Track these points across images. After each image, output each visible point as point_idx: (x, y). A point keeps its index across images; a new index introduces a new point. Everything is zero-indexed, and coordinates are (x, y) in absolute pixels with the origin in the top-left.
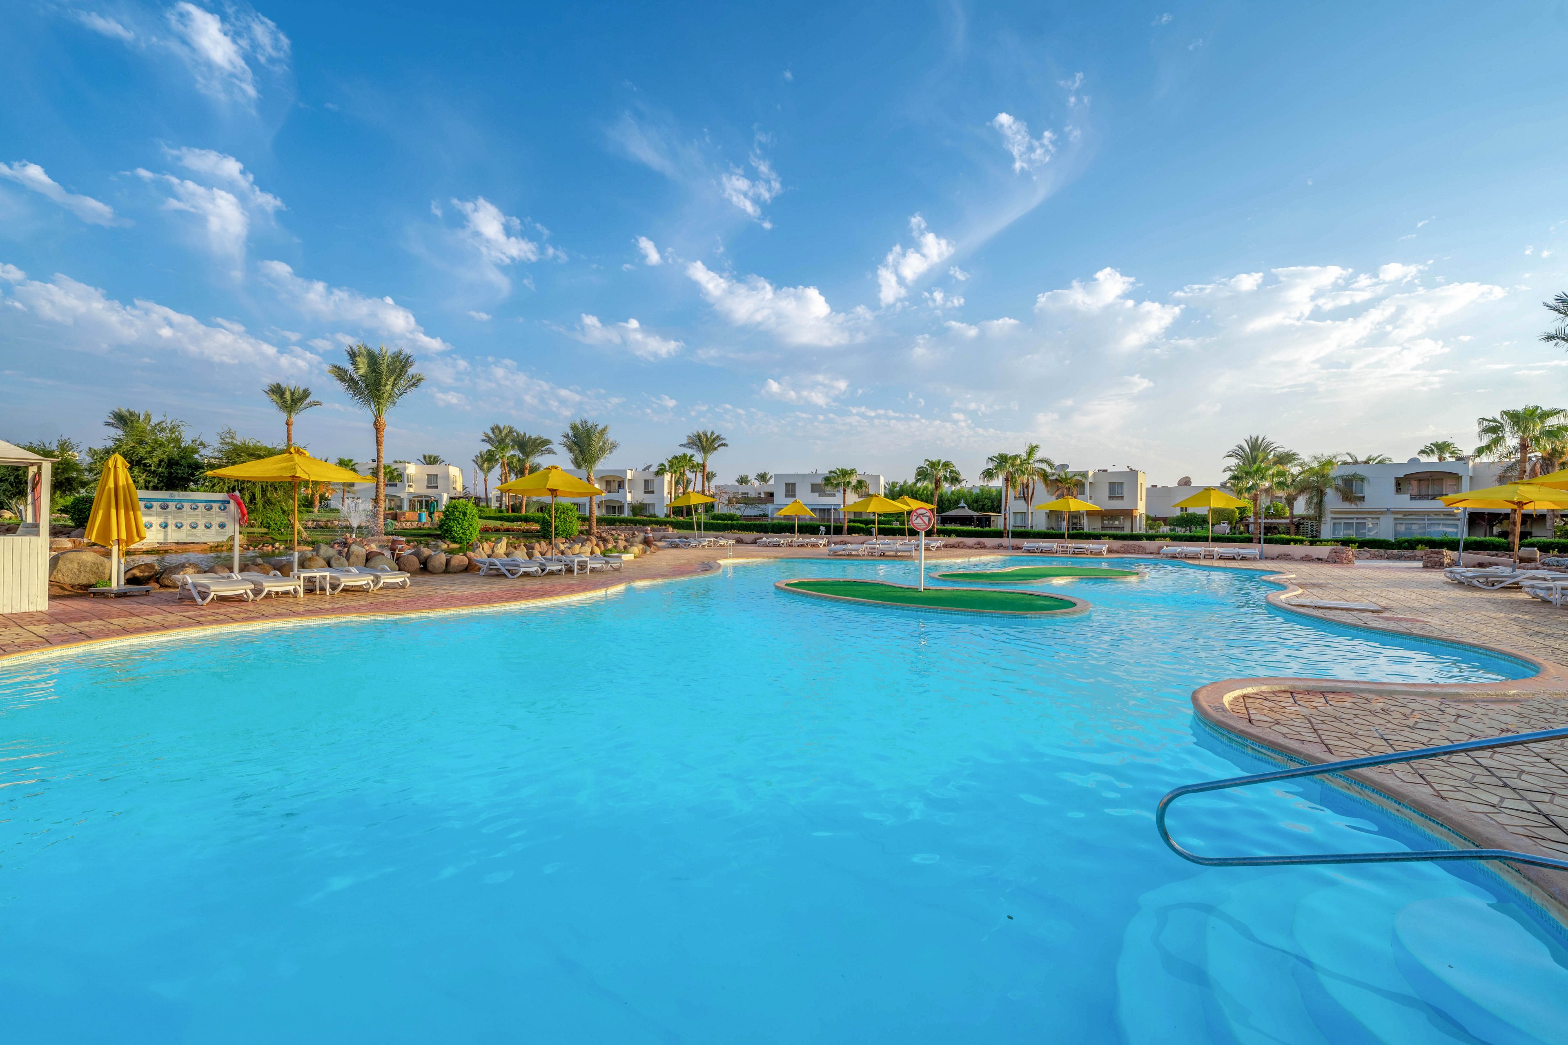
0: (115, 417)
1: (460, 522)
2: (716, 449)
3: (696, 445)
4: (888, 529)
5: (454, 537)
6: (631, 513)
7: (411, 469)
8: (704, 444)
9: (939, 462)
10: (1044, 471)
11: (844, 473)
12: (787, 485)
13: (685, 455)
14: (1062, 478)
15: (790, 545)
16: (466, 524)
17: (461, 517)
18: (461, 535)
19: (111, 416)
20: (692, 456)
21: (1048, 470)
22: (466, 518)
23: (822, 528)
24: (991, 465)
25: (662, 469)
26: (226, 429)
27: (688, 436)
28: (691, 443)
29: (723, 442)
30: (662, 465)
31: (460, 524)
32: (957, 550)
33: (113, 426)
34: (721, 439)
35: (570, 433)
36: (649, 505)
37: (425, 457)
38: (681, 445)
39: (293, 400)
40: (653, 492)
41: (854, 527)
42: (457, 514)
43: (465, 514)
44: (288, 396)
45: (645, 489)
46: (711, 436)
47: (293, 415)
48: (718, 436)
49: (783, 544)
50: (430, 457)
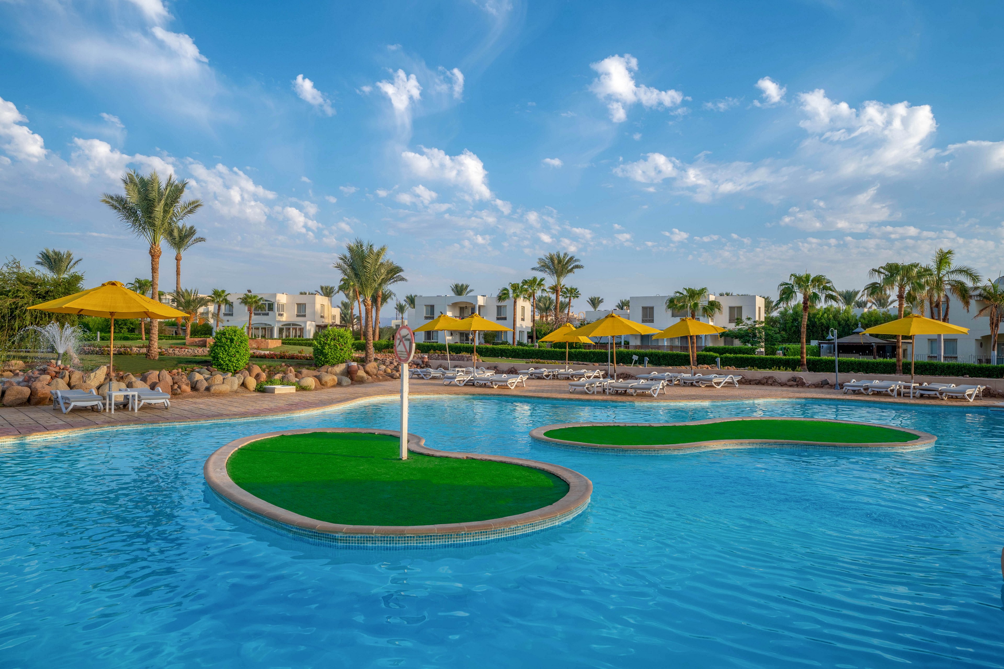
0: (43, 256)
1: (227, 348)
2: (571, 271)
3: (549, 268)
4: (747, 359)
5: (221, 365)
6: (482, 341)
7: (282, 299)
8: (556, 266)
9: (808, 277)
10: (962, 284)
11: (693, 294)
12: (644, 309)
13: (535, 279)
14: (989, 293)
15: (555, 377)
16: (232, 351)
17: (229, 343)
18: (227, 362)
19: (40, 256)
20: (542, 280)
21: (969, 283)
22: (233, 345)
23: (635, 358)
24: (878, 279)
25: (505, 294)
26: (11, 259)
27: (540, 259)
28: (542, 266)
29: (576, 263)
30: (506, 289)
31: (226, 351)
32: (765, 387)
33: (42, 264)
34: (576, 261)
35: (348, 255)
36: (501, 332)
37: (322, 288)
38: (533, 269)
39: (180, 237)
40: (505, 319)
41: (705, 356)
42: (224, 340)
43: (232, 340)
44: (176, 233)
45: (498, 315)
46: (564, 257)
47: (182, 251)
48: (571, 258)
49: (547, 376)
50: (326, 289)
